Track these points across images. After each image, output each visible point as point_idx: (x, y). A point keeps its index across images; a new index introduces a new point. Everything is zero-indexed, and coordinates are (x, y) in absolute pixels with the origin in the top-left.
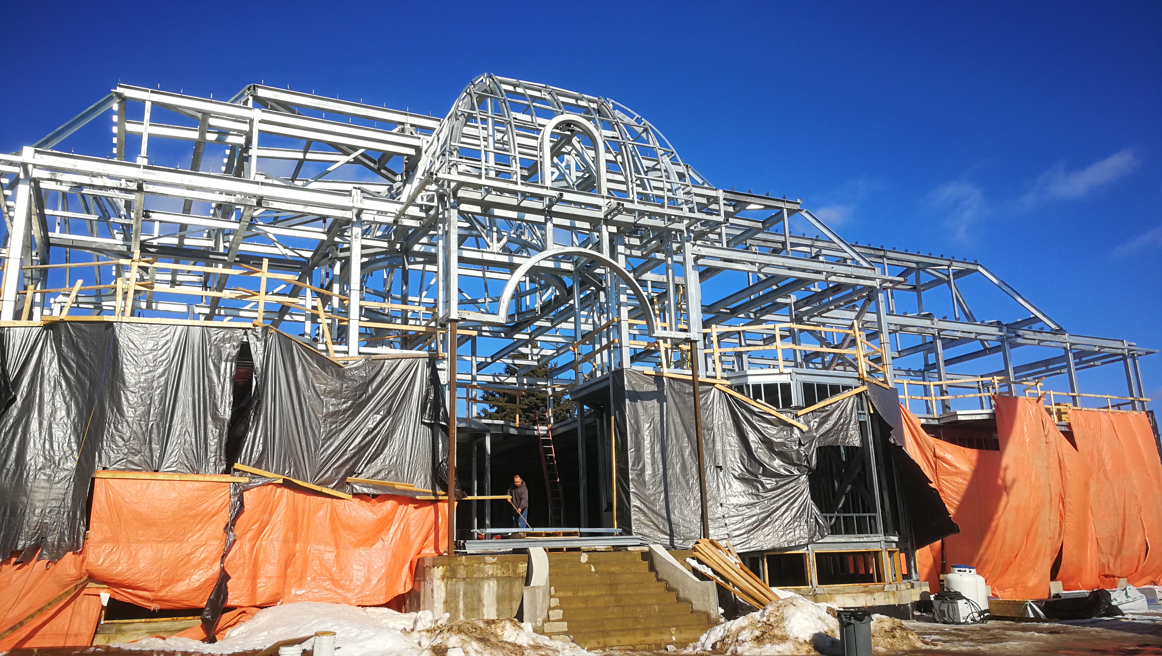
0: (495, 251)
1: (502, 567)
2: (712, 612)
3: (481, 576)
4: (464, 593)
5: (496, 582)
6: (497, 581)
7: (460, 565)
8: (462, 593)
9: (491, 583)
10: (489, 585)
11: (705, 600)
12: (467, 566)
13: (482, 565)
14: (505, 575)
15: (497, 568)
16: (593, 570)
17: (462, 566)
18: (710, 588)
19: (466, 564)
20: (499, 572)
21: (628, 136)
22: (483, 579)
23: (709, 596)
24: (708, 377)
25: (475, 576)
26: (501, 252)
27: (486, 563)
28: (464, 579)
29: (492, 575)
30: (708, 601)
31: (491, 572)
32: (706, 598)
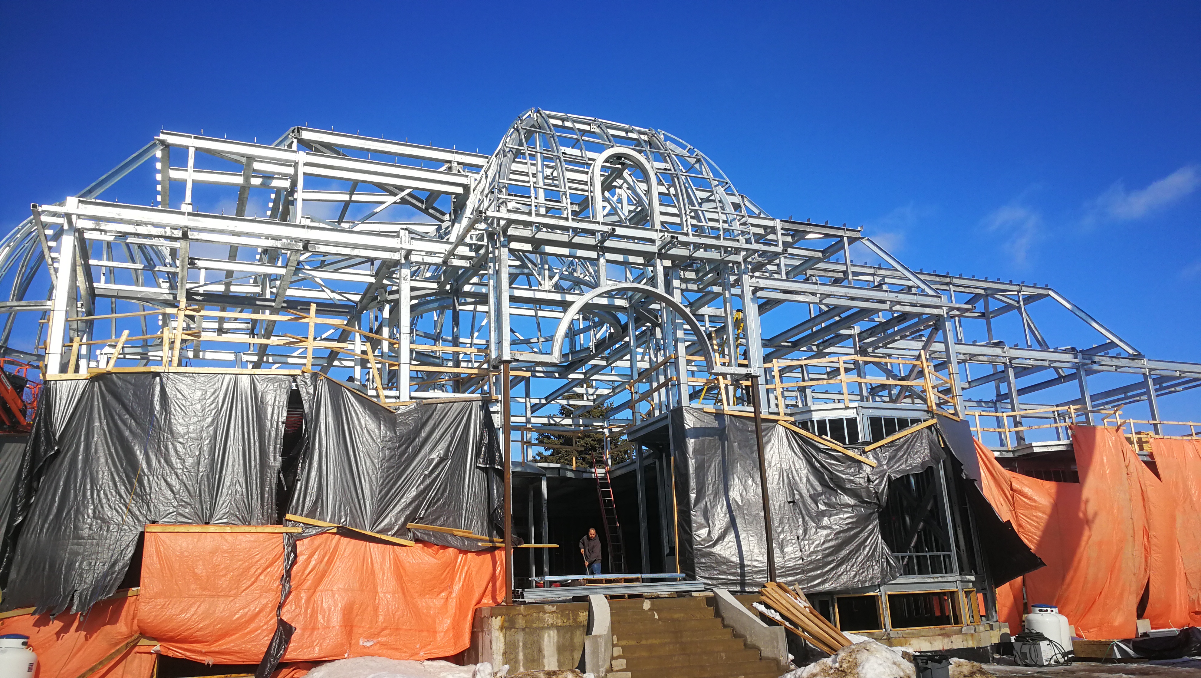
0: (547, 289)
1: (562, 616)
2: (781, 658)
3: (541, 625)
4: (523, 644)
5: (556, 631)
6: (558, 630)
7: (519, 614)
8: (521, 644)
9: (551, 632)
10: (549, 635)
11: (773, 647)
12: (526, 616)
13: (541, 615)
14: (565, 624)
15: (557, 617)
16: (656, 617)
17: (521, 616)
18: (779, 633)
19: (525, 613)
20: (559, 621)
21: (681, 167)
22: (543, 628)
23: (778, 642)
24: (770, 413)
25: (534, 625)
26: (553, 290)
27: (545, 613)
28: (523, 629)
29: (552, 624)
30: (777, 648)
31: (550, 621)
32: (775, 644)
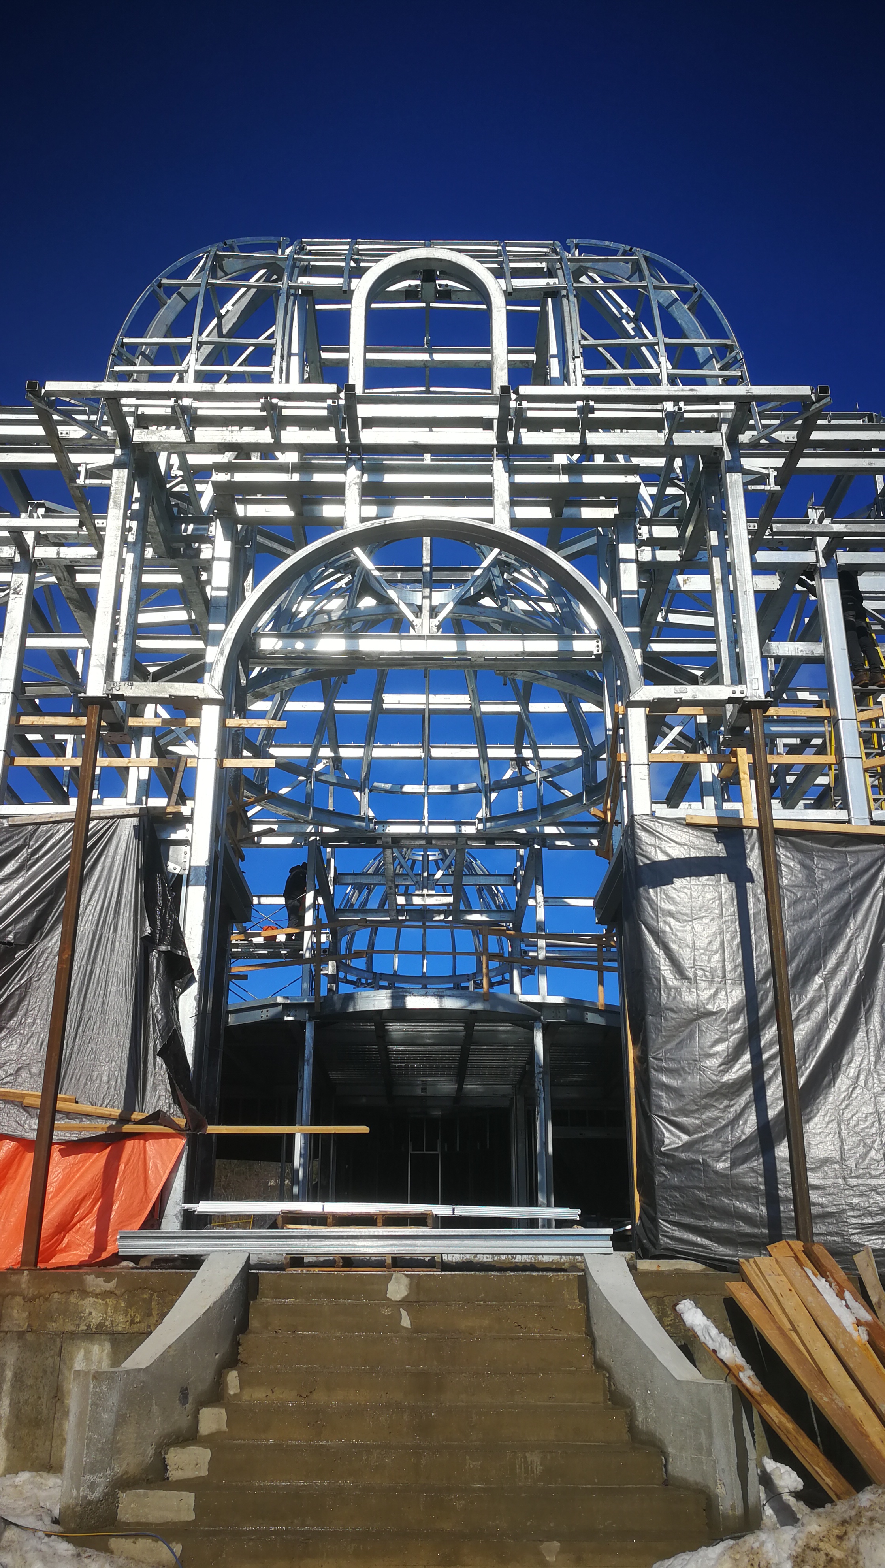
0: (426, 632)
1: (130, 1305)
2: (720, 1490)
3: (70, 1327)
4: (15, 1375)
5: (107, 1346)
6: (113, 1345)
7: (14, 1294)
8: (9, 1374)
9: (96, 1349)
10: (88, 1353)
11: (699, 1449)
12: (32, 1300)
13: (73, 1299)
14: (135, 1328)
15: (116, 1309)
16: (406, 1322)
17: (18, 1299)
19: (31, 1292)
20: (120, 1318)
22: (73, 1336)
23: (710, 1436)
25: (52, 1326)
27: (84, 1293)
28: (21, 1335)
29: (100, 1325)
31: (96, 1318)
